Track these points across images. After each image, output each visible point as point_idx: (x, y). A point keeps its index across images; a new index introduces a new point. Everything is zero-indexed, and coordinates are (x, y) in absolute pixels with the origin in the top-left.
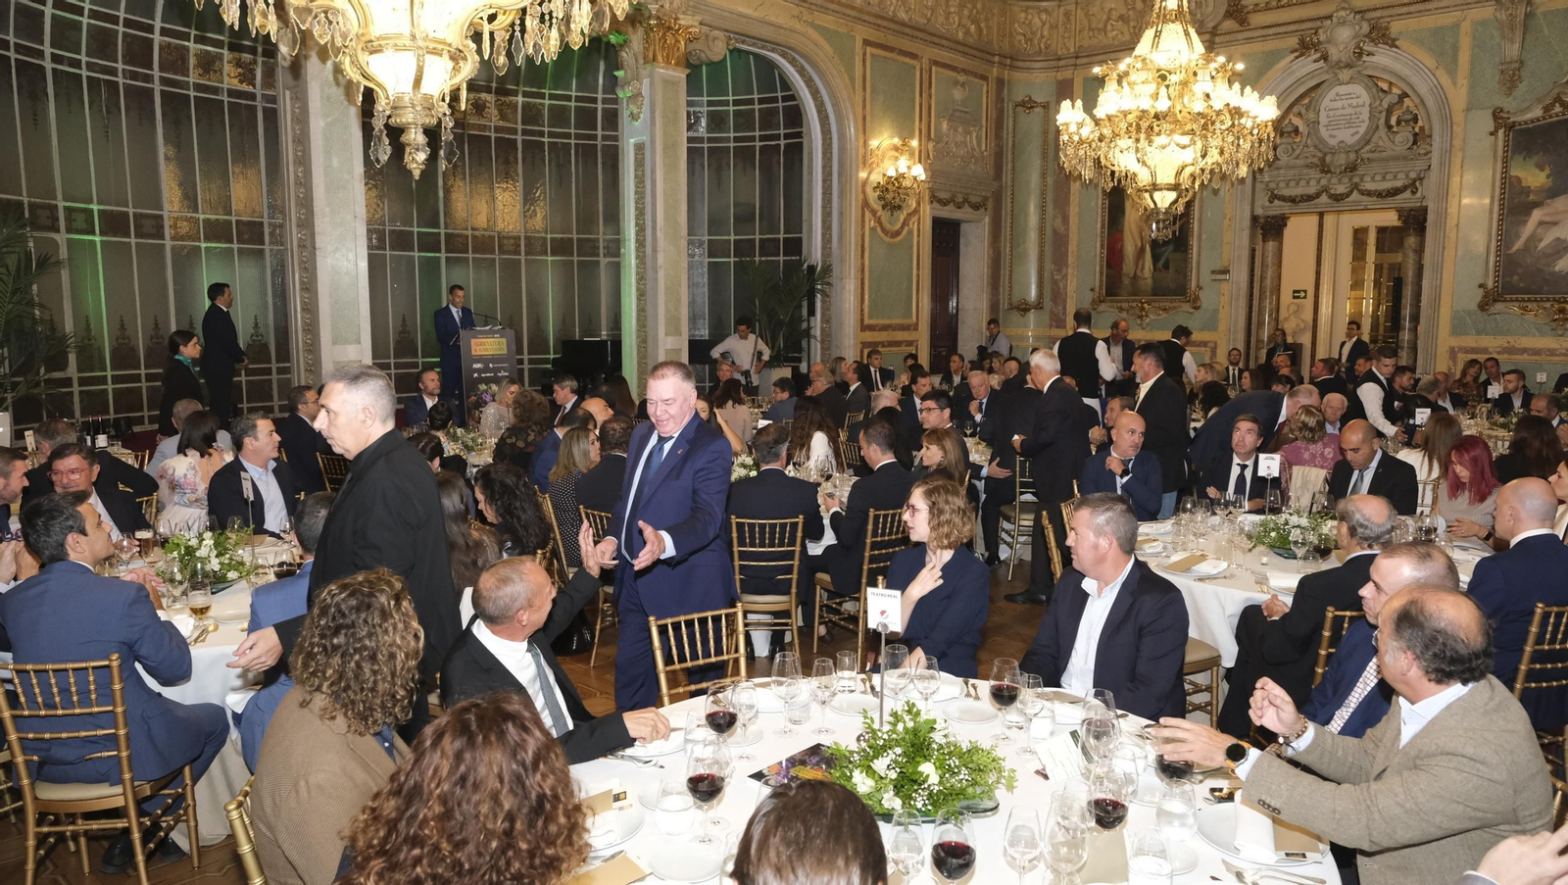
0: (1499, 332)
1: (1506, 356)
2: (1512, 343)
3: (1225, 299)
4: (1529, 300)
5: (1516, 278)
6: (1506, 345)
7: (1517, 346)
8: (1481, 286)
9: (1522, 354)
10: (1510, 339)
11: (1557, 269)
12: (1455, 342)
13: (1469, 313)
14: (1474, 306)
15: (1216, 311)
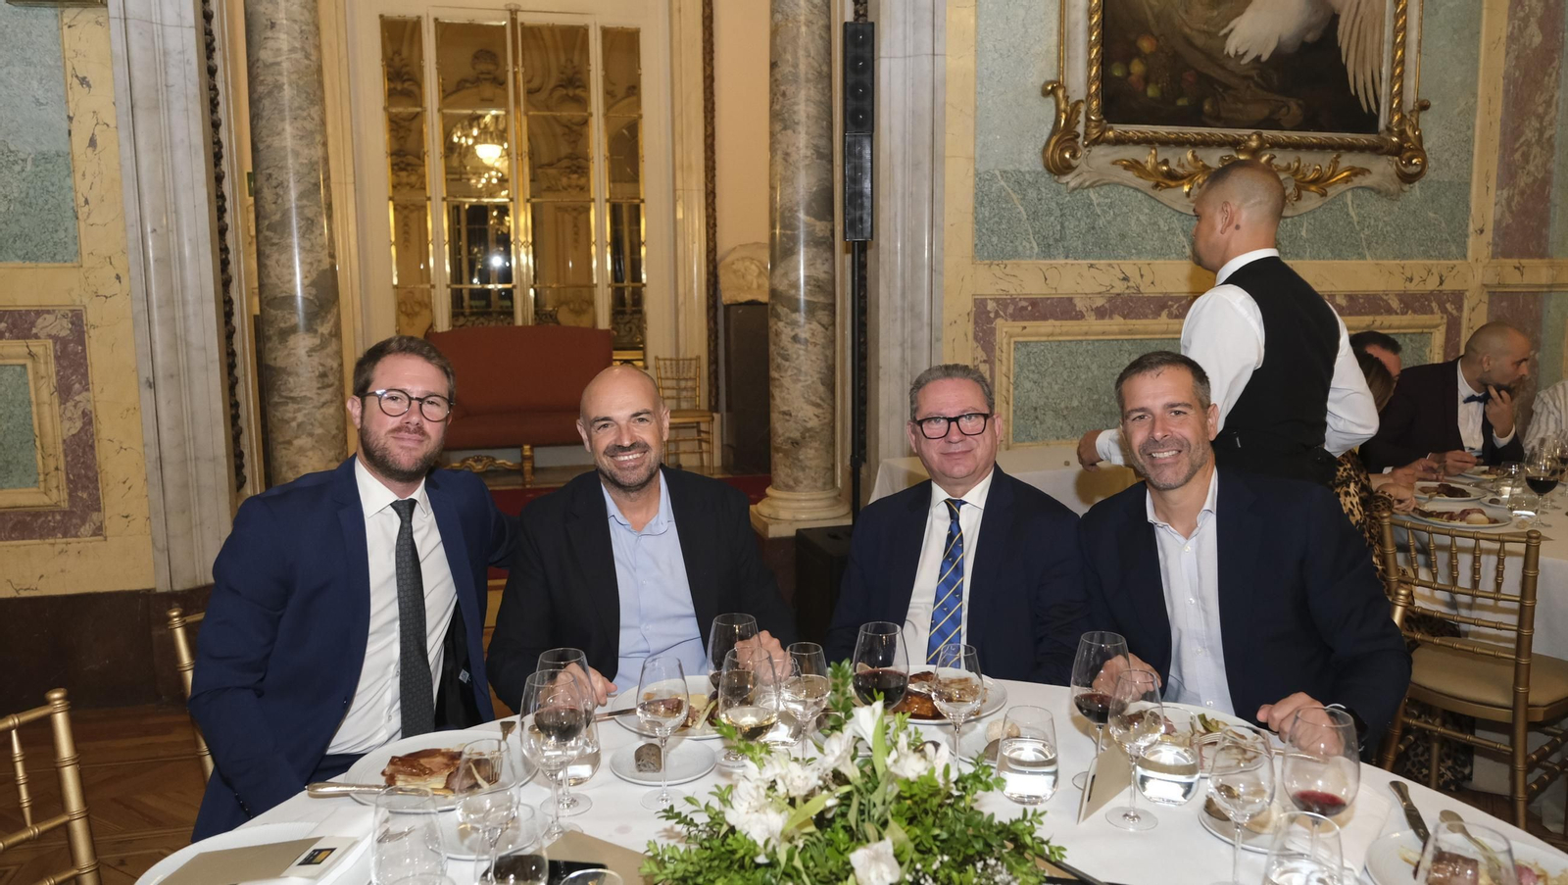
0: (1100, 245)
1: (1115, 324)
2: (1135, 279)
3: (97, 104)
4: (1181, 143)
5: (1137, 67)
6: (1120, 287)
7: (1148, 290)
8: (1051, 90)
9: (1157, 314)
10: (1129, 267)
11: (1232, 46)
12: (990, 282)
13: (1018, 181)
14: (1031, 160)
15: (55, 163)
